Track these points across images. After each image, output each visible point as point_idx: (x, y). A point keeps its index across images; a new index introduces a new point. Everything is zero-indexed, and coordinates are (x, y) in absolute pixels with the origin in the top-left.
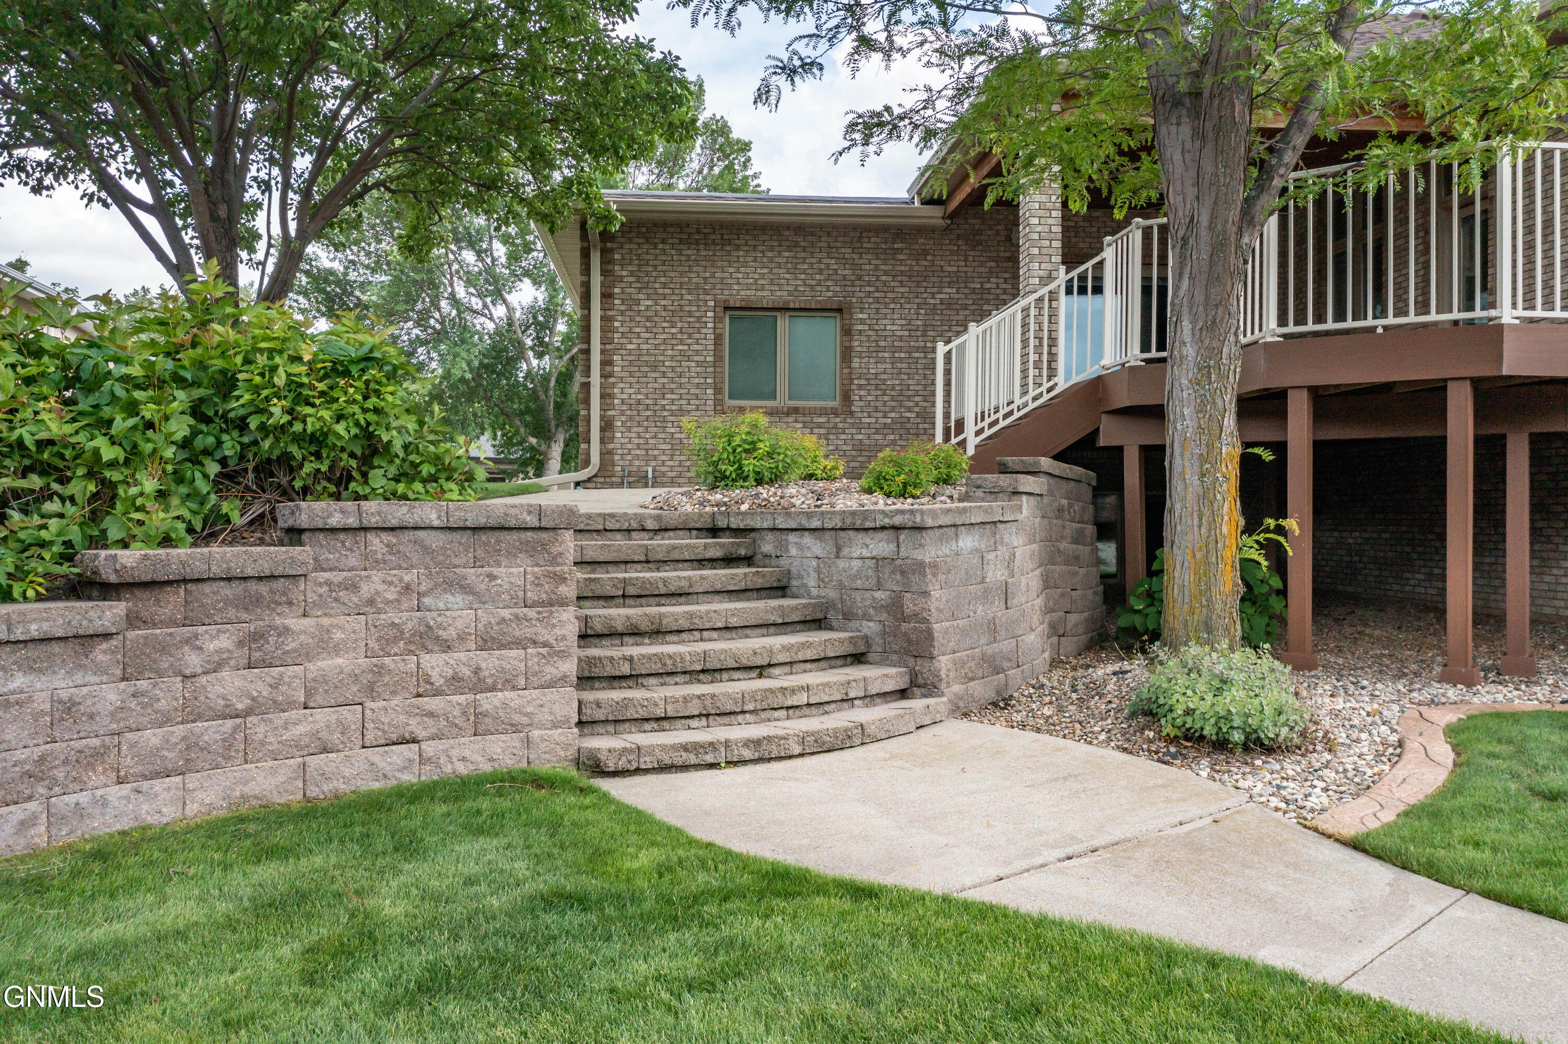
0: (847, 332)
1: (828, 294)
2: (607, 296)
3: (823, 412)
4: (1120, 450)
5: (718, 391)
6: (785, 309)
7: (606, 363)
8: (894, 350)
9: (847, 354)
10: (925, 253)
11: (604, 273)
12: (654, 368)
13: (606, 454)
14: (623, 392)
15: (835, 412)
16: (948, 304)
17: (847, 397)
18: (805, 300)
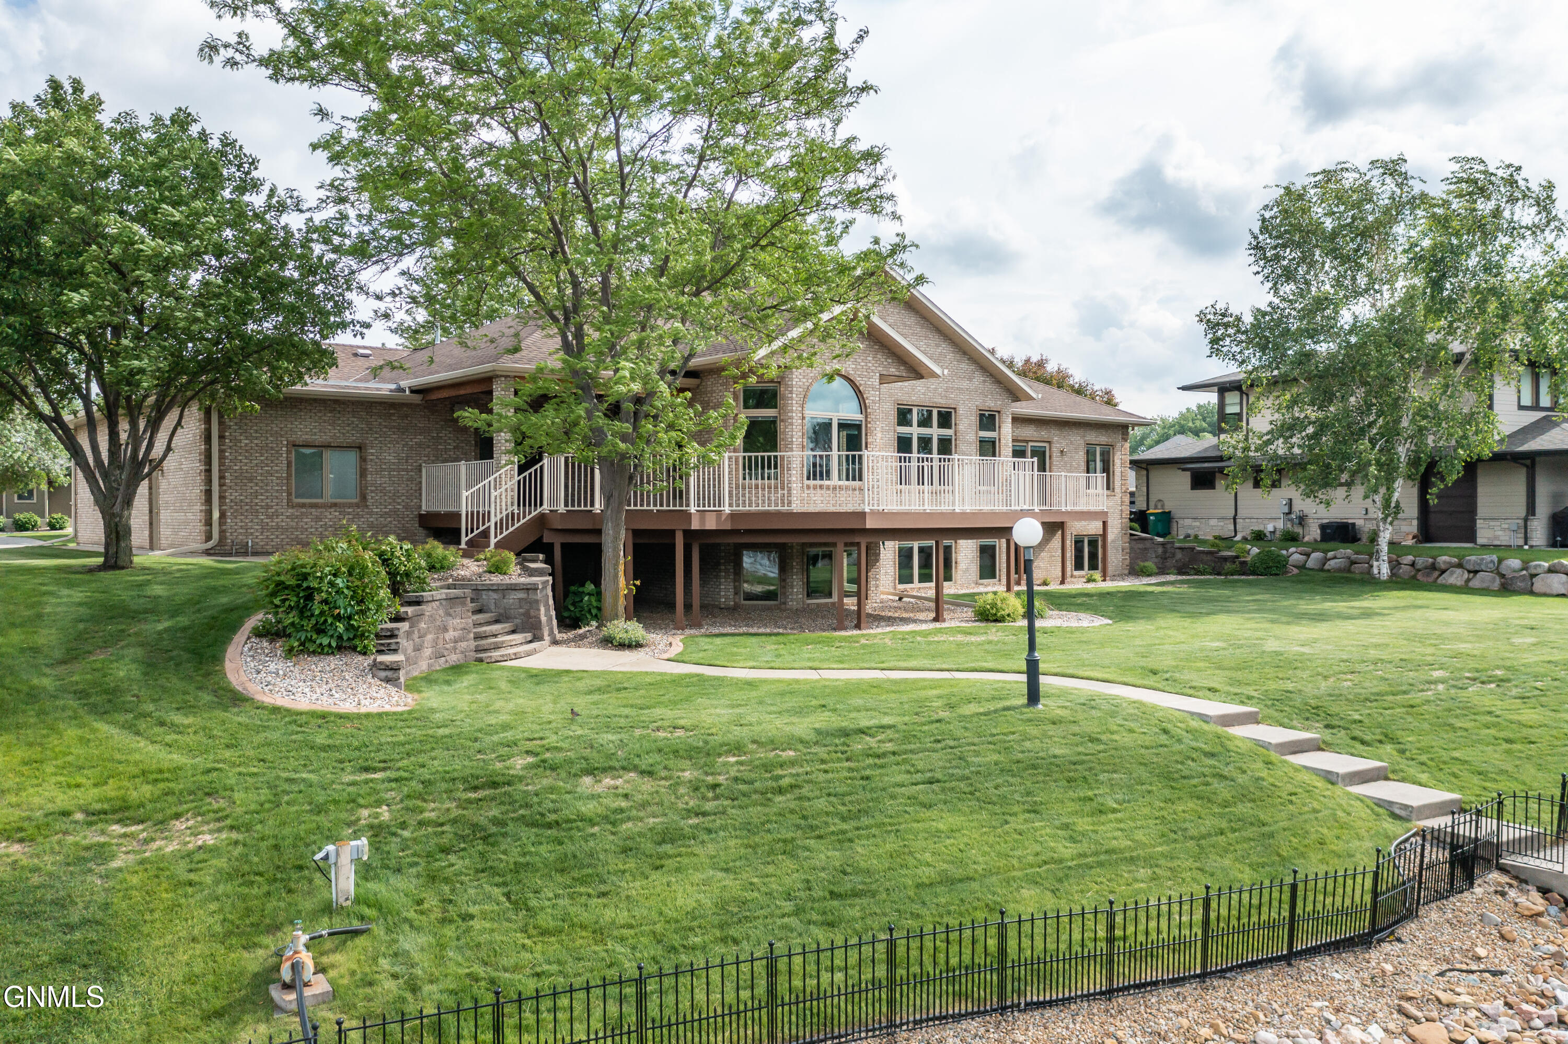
0: (363, 460)
1: (354, 437)
2: (222, 437)
3: (350, 505)
4: (552, 545)
5: (289, 494)
6: (328, 446)
7: (222, 478)
8: (390, 470)
9: (363, 473)
10: (406, 416)
11: (221, 423)
12: (251, 480)
13: (222, 532)
14: (231, 495)
15: (357, 506)
16: (419, 445)
17: (364, 497)
18: (341, 440)
